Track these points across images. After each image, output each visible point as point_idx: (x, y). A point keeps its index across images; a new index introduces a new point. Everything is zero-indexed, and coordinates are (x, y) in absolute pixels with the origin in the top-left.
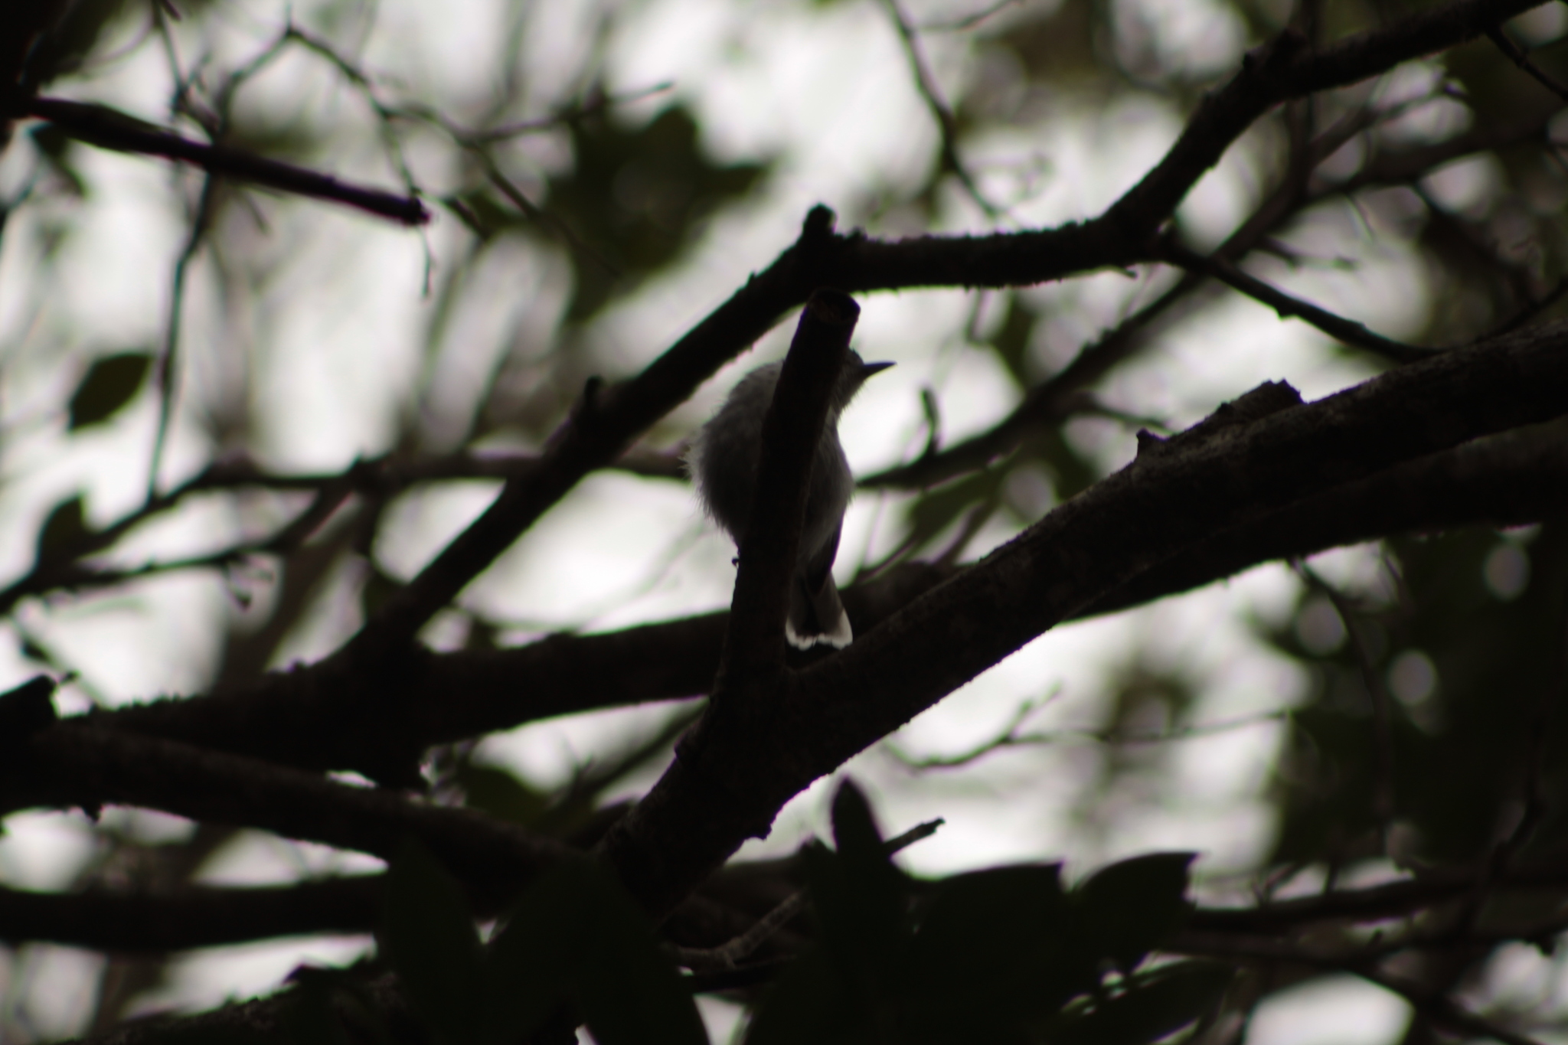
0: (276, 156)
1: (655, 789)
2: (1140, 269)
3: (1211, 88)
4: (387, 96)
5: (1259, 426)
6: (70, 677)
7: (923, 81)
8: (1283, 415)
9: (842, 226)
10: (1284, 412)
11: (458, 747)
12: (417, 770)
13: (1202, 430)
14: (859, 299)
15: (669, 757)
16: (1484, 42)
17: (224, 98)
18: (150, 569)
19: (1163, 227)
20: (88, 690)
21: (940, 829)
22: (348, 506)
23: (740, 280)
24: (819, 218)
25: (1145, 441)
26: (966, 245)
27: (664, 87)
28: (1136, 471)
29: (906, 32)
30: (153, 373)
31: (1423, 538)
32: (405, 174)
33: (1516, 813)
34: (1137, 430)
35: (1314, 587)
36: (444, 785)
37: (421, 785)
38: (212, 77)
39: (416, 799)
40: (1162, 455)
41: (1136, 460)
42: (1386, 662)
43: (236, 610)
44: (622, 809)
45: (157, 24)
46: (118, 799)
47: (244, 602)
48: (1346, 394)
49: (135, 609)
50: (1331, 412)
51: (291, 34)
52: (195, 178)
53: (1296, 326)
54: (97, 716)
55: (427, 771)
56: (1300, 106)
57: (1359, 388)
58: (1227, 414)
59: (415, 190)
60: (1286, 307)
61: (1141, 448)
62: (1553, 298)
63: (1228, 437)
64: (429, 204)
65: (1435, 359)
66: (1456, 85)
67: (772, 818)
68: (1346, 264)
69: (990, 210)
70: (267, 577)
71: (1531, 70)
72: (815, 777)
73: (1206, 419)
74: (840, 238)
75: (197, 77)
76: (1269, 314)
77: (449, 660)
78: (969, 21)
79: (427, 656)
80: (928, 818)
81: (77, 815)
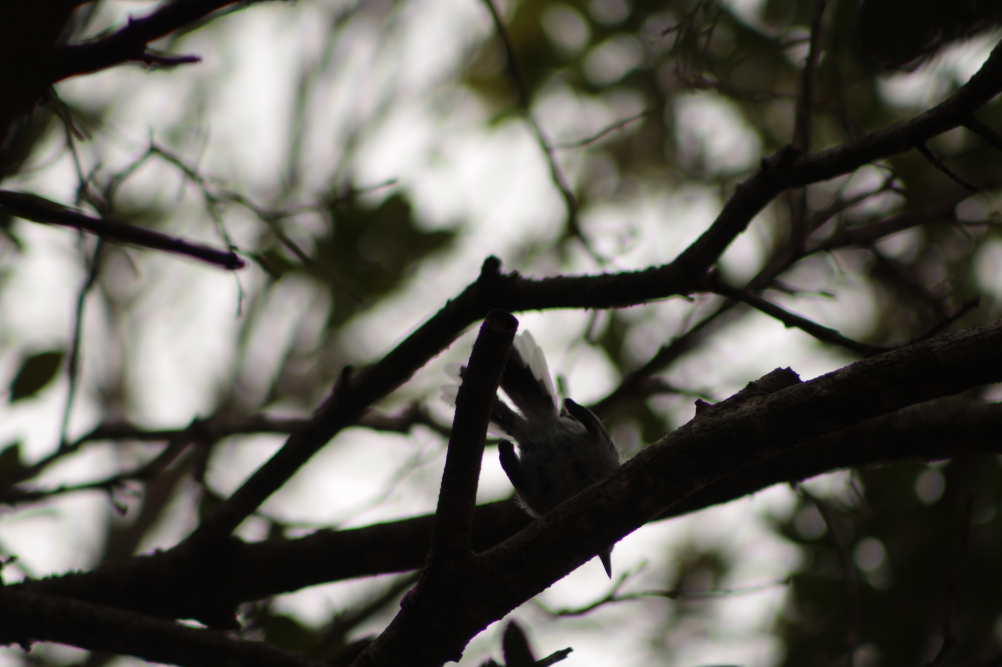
0: (140, 224)
1: (387, 629)
2: (695, 296)
3: (741, 181)
4: (213, 189)
5: (774, 397)
6: (12, 559)
7: (556, 177)
8: (788, 390)
9: (506, 269)
10: (789, 388)
11: (260, 603)
12: (235, 617)
13: (736, 400)
14: (517, 316)
15: (396, 609)
16: (915, 153)
17: (109, 191)
18: (62, 490)
19: (711, 269)
20: (22, 568)
21: (570, 655)
22: (188, 450)
23: (440, 304)
24: (491, 264)
25: (701, 406)
26: (586, 280)
27: (391, 182)
28: (694, 426)
29: (547, 149)
30: (65, 364)
31: (879, 467)
32: (226, 238)
33: (937, 643)
34: (695, 400)
35: (807, 499)
36: (252, 627)
37: (236, 626)
38: (103, 177)
39: (233, 636)
40: (711, 415)
41: (695, 418)
42: (852, 546)
43: (117, 516)
44: (365, 643)
45: (70, 145)
46: (42, 638)
47: (123, 510)
48: (829, 376)
49: (53, 515)
50: (819, 388)
51: (153, 150)
52: (92, 240)
53: (796, 332)
54: (29, 584)
55: (240, 618)
56: (796, 193)
57: (836, 372)
58: (753, 389)
59: (232, 248)
60: (790, 321)
61: (698, 411)
62: (959, 315)
63: (754, 404)
64: (242, 256)
65: (885, 354)
66: (898, 183)
67: (463, 648)
68: (828, 294)
69: (600, 260)
70: (137, 495)
71: (945, 170)
72: (490, 622)
73: (740, 392)
74: (504, 277)
75: (92, 176)
76: (779, 325)
77: (255, 547)
78: (586, 142)
79: (239, 543)
80: (562, 647)
81: (16, 647)
